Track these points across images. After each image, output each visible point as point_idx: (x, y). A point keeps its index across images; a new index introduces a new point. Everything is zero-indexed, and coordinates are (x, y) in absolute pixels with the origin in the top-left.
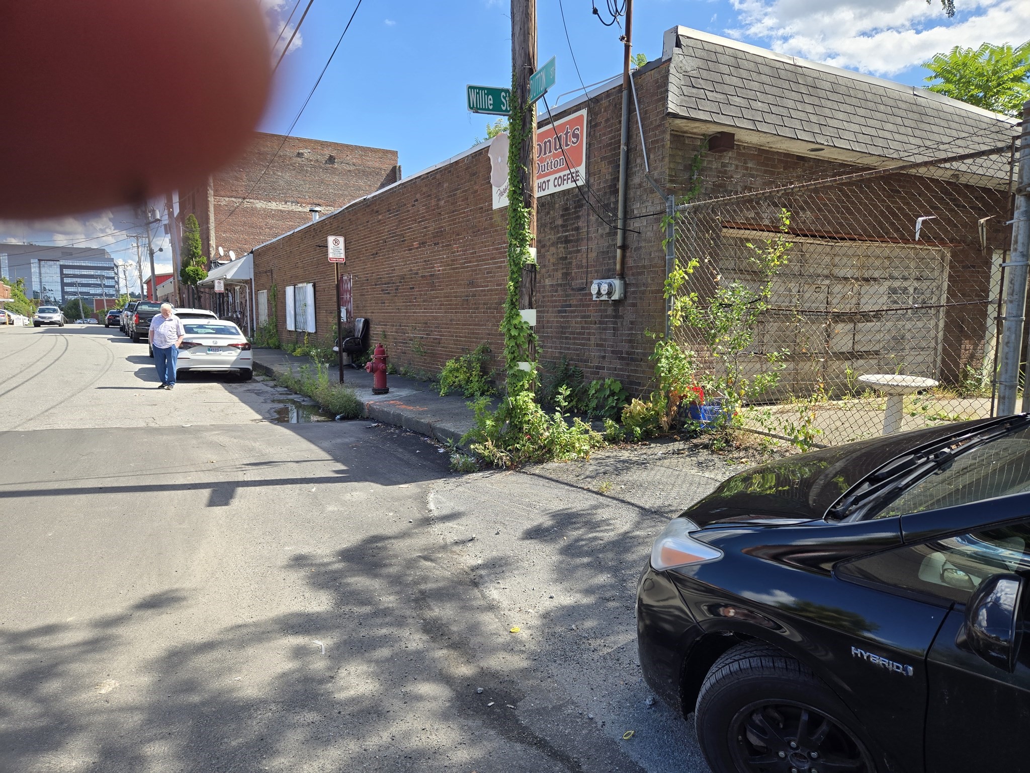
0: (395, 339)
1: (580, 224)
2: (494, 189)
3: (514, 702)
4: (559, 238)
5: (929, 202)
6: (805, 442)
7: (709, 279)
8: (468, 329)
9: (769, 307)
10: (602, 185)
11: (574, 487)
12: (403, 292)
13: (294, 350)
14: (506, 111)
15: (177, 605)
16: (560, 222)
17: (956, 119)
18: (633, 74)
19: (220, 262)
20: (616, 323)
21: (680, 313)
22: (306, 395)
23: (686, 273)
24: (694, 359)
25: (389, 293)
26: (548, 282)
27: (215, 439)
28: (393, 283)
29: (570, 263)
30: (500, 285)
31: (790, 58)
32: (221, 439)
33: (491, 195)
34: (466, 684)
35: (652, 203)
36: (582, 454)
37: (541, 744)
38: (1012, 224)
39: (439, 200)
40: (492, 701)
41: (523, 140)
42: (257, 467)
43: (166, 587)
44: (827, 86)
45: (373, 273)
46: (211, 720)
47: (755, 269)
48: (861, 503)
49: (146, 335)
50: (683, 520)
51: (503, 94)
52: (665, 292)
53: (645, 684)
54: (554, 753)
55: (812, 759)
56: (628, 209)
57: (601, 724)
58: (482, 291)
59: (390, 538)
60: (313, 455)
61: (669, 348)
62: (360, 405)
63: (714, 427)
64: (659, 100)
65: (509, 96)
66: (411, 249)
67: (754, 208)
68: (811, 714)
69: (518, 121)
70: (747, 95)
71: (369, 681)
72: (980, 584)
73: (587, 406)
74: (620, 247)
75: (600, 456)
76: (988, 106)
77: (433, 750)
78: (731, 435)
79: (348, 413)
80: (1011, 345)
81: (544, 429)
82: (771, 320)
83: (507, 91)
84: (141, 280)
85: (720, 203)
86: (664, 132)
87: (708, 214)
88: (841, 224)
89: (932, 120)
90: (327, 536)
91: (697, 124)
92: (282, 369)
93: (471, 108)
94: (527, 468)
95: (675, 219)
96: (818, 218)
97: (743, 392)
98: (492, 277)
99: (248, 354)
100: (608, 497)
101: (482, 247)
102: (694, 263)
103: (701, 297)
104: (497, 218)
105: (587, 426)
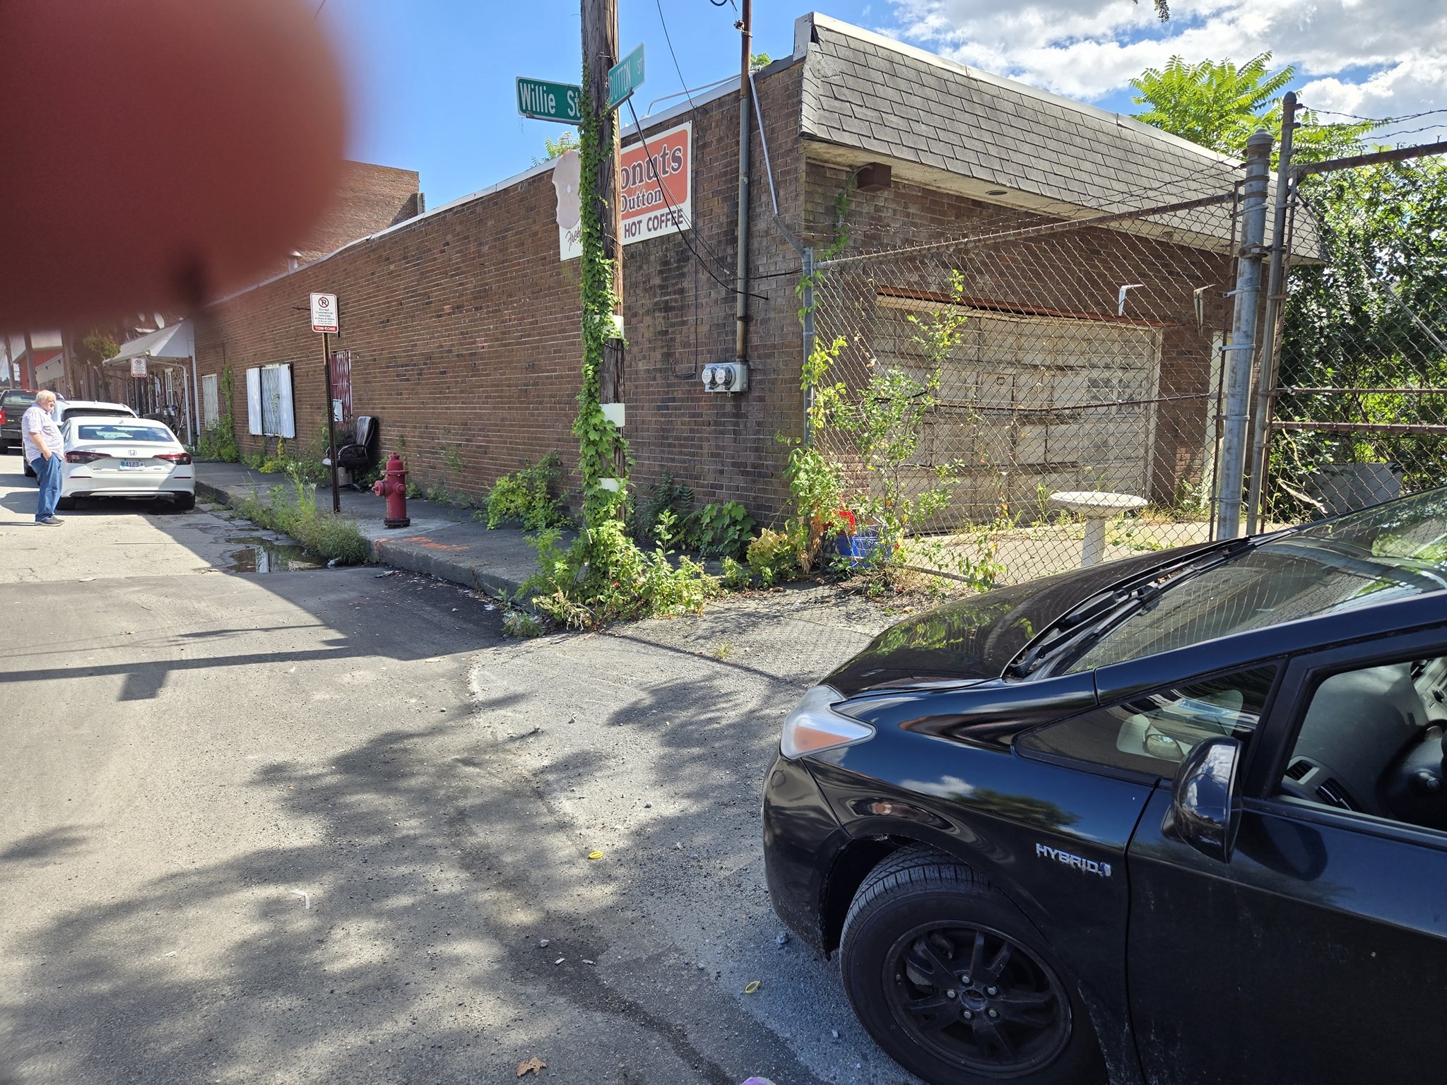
0: (418, 447)
1: (685, 284)
2: (563, 232)
3: (593, 956)
4: (656, 304)
5: (1136, 267)
6: (984, 582)
7: (860, 365)
8: (528, 432)
9: (939, 402)
10: (715, 231)
11: (681, 652)
12: (429, 379)
13: (262, 464)
14: (575, 117)
15: (70, 850)
16: (657, 281)
17: (1170, 158)
18: (754, 76)
19: (140, 330)
20: (737, 424)
21: (822, 410)
22: (280, 531)
23: (830, 355)
24: (842, 474)
25: (408, 380)
26: (642, 366)
27: (134, 598)
28: (415, 365)
29: (673, 340)
30: (574, 369)
31: (961, 67)
32: (143, 598)
33: (558, 241)
34: (523, 936)
35: (784, 257)
36: (692, 607)
37: (631, 1010)
38: (1234, 296)
39: (481, 244)
40: (561, 956)
41: (600, 160)
42: (202, 639)
43: (53, 824)
44: (1009, 108)
45: (382, 350)
46: (128, 1017)
47: (920, 352)
48: (1049, 655)
49: (18, 442)
50: (824, 688)
51: (570, 93)
52: (802, 381)
53: (775, 916)
54: (650, 1022)
55: (989, 996)
56: (751, 266)
57: (716, 975)
58: (547, 377)
59: (411, 736)
60: (291, 619)
61: (809, 459)
62: (365, 544)
63: (869, 565)
64: (790, 115)
65: (579, 97)
66: (440, 316)
67: (917, 268)
68: (989, 938)
69: (592, 133)
70: (907, 113)
71: (377, 943)
72: (1190, 752)
73: (699, 540)
74: (740, 318)
75: (716, 609)
76: (1209, 144)
77: (475, 1033)
78: (891, 575)
79: (348, 557)
80: (1232, 451)
81: (638, 573)
82: (942, 421)
83: (575, 89)
84: (10, 358)
85: (873, 260)
86: (798, 159)
87: (858, 275)
88: (1028, 294)
89: (1139, 159)
90: (313, 736)
91: (842, 151)
92: (242, 492)
93: (524, 111)
94: (615, 628)
95: (814, 280)
96: (1000, 286)
97: (906, 517)
98: (561, 357)
99: (187, 470)
100: (727, 664)
101: (546, 314)
102: (840, 341)
103: (850, 388)
104: (567, 273)
105: (698, 567)
